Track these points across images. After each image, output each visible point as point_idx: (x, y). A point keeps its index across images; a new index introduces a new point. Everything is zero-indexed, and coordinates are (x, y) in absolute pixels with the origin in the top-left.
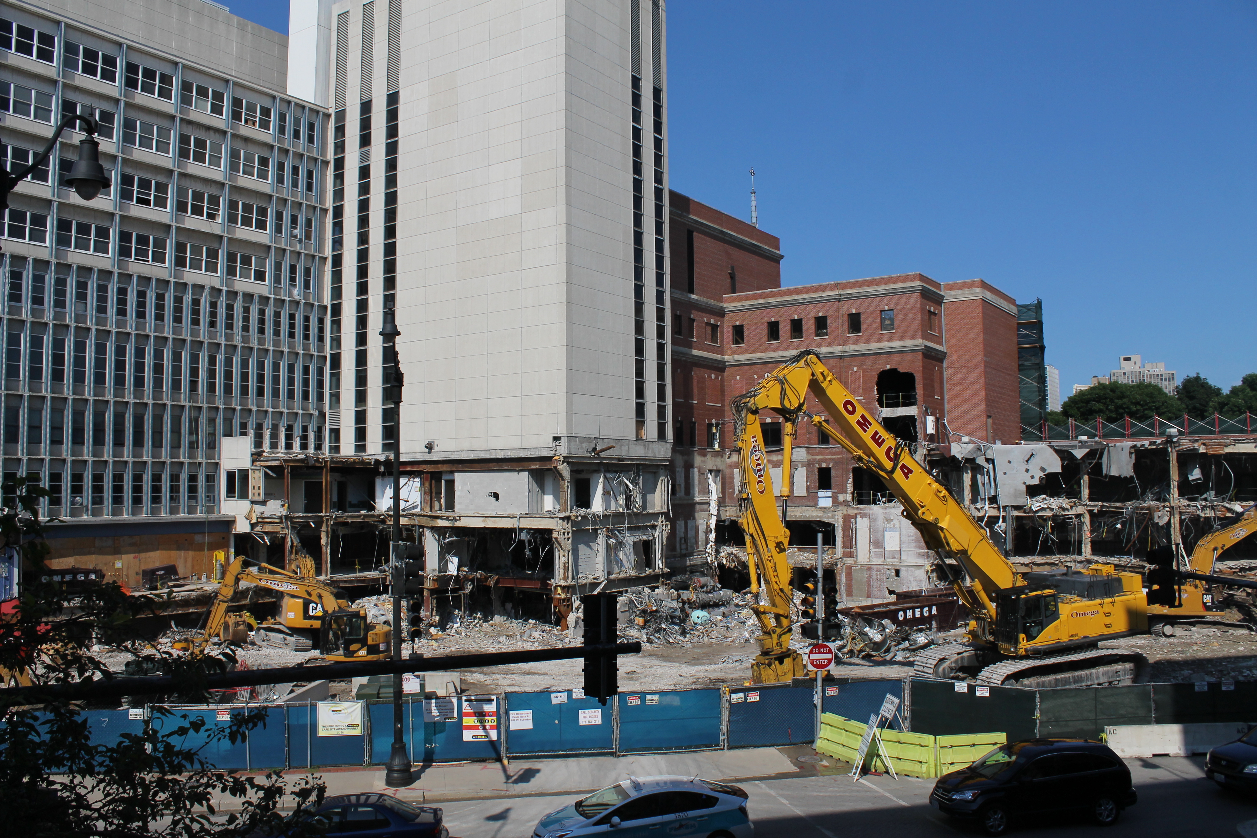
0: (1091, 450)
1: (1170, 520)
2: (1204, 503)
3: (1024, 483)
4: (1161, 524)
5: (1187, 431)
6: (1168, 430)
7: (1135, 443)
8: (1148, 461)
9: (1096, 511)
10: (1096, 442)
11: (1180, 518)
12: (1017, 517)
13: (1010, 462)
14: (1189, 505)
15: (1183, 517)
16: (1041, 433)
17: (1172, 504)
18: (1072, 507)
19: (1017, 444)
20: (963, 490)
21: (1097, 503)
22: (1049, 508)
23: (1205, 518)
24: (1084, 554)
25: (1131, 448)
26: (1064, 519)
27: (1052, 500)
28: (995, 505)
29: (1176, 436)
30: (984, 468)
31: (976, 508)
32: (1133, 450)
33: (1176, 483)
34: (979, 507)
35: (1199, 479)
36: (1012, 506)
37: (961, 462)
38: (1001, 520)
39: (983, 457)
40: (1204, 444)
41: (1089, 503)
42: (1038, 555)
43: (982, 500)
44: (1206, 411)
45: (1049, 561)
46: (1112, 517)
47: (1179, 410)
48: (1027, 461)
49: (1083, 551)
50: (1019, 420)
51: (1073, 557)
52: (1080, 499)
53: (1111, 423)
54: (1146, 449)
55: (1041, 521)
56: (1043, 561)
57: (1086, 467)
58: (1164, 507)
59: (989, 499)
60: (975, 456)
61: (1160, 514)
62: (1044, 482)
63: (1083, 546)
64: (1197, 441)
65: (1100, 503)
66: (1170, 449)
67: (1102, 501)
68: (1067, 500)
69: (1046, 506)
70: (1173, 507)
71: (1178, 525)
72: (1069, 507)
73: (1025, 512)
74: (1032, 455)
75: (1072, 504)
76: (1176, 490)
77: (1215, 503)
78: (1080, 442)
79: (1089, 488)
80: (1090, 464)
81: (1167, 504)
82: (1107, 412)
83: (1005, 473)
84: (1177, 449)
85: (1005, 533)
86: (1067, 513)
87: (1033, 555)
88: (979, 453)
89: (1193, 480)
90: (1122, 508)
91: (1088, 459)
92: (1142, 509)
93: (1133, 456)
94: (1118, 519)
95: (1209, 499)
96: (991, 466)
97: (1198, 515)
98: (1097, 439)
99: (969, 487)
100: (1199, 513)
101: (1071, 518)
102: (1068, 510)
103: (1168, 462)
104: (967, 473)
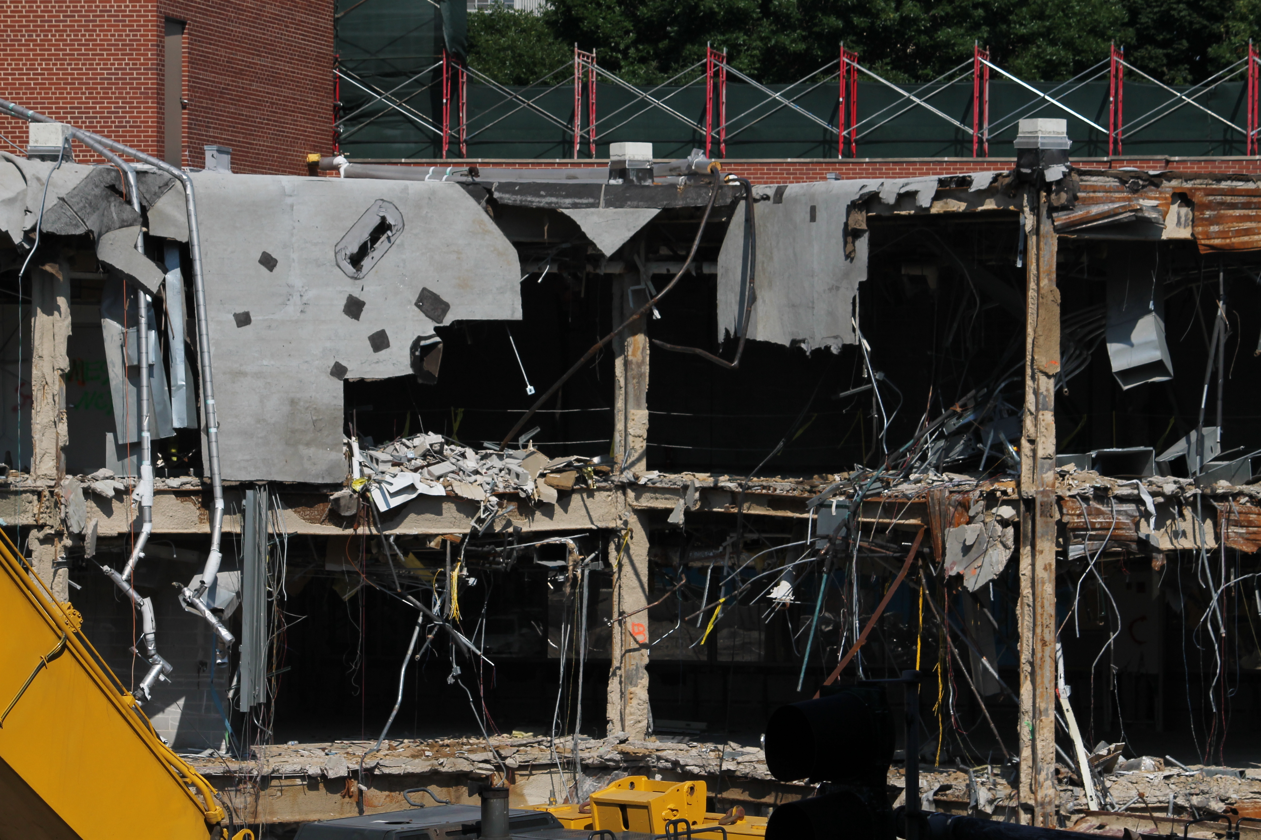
0: (666, 213)
1: (1014, 562)
2: (1169, 485)
3: (338, 371)
4: (972, 584)
5: (1119, 133)
6: (1025, 125)
7: (872, 185)
8: (931, 276)
9: (677, 518)
10: (692, 174)
11: (1062, 553)
12: (297, 540)
13: (268, 262)
14: (1101, 494)
15: (1075, 551)
16: (438, 121)
17: (1029, 489)
18: (564, 496)
19: (313, 170)
20: (28, 400)
21: (686, 477)
22: (453, 498)
23: (1173, 555)
24: (615, 731)
25: (853, 206)
26: (525, 557)
27: (472, 460)
28: (189, 481)
29: (1062, 156)
30: (135, 286)
31: (89, 494)
32: (860, 220)
33: (1048, 386)
34: (106, 488)
35: (1156, 367)
36: (274, 487)
37: (18, 253)
38: (215, 557)
39: (136, 234)
40: (1183, 198)
41: (647, 476)
42: (396, 733)
43: (123, 451)
44: (1217, 38)
45: (448, 765)
46: (752, 547)
47: (1097, 32)
48: (356, 260)
49: (612, 712)
50: (328, 49)
51: (565, 743)
52: (606, 450)
53: (777, 81)
54: (924, 215)
55: (412, 562)
56: (419, 766)
57: (641, 296)
58: (991, 500)
59: (159, 446)
60: (92, 223)
61: (971, 533)
62: (433, 366)
63: (614, 686)
64: (1154, 182)
65: (703, 479)
66: (1028, 221)
67: (715, 469)
68: (543, 461)
69: (438, 490)
70: (1030, 503)
71: (1048, 590)
72: (550, 495)
73: (335, 517)
74: (383, 228)
75: (568, 479)
76: (1048, 418)
77: (1222, 486)
78: (619, 170)
79: (653, 400)
80: (660, 281)
81: (1007, 485)
82: (766, 27)
83: (243, 320)
84: (1061, 218)
85: (234, 624)
86: (541, 523)
87: (374, 735)
88: (114, 209)
89: (1129, 374)
90: (799, 504)
91: (653, 255)
92: (891, 509)
93: (862, 245)
94: (782, 557)
95: (1194, 464)
96: (174, 277)
97: (1144, 544)
98: (698, 158)
99: (57, 386)
100: (1147, 529)
101: (560, 552)
102: (547, 509)
103: (1022, 276)
104: (51, 309)
